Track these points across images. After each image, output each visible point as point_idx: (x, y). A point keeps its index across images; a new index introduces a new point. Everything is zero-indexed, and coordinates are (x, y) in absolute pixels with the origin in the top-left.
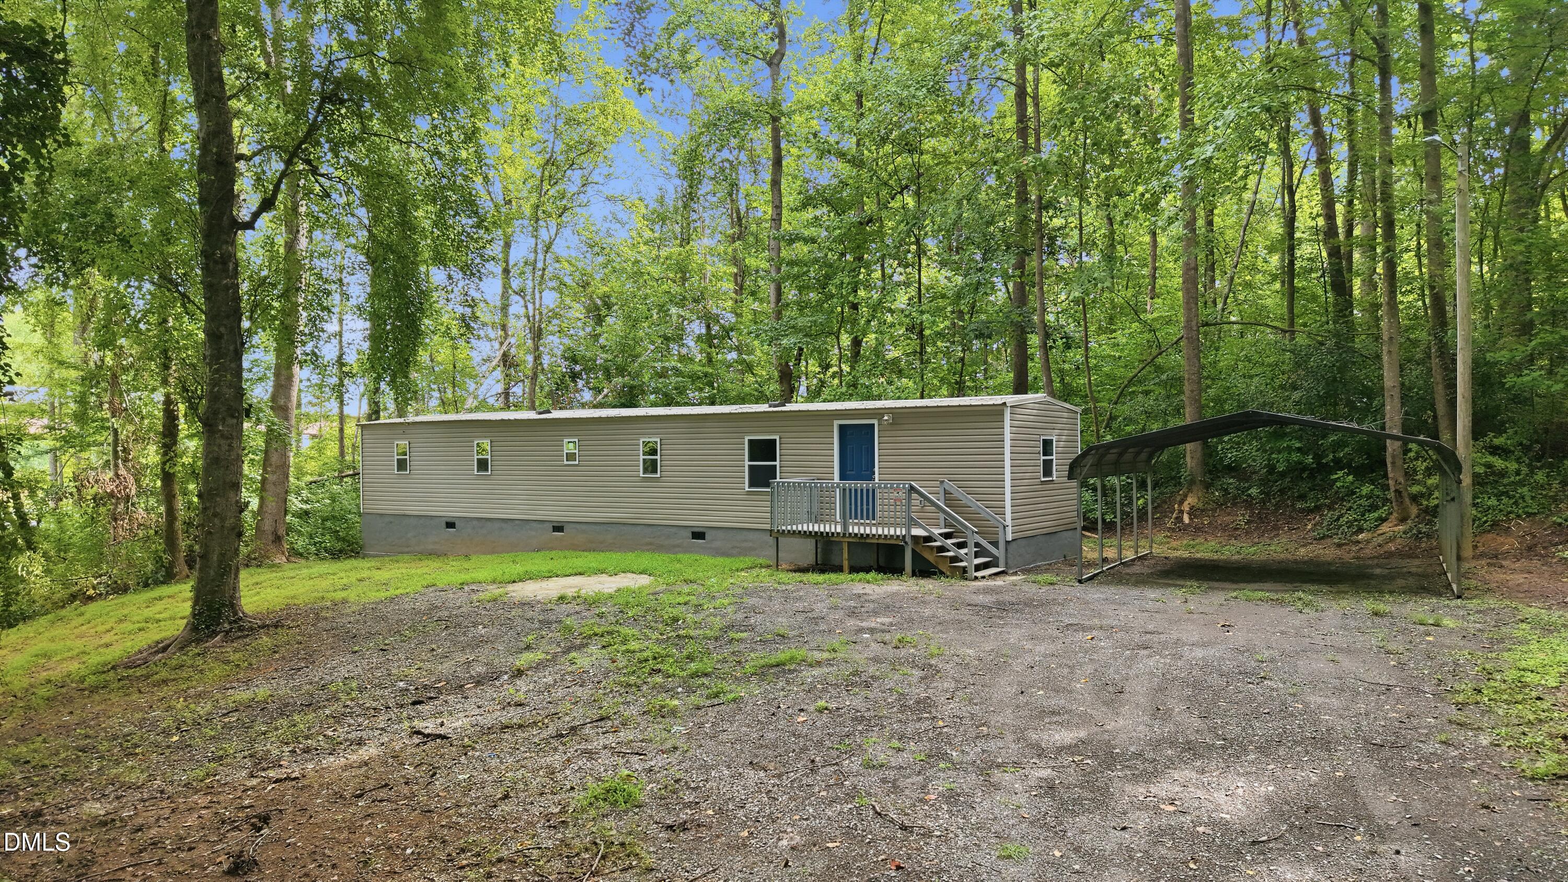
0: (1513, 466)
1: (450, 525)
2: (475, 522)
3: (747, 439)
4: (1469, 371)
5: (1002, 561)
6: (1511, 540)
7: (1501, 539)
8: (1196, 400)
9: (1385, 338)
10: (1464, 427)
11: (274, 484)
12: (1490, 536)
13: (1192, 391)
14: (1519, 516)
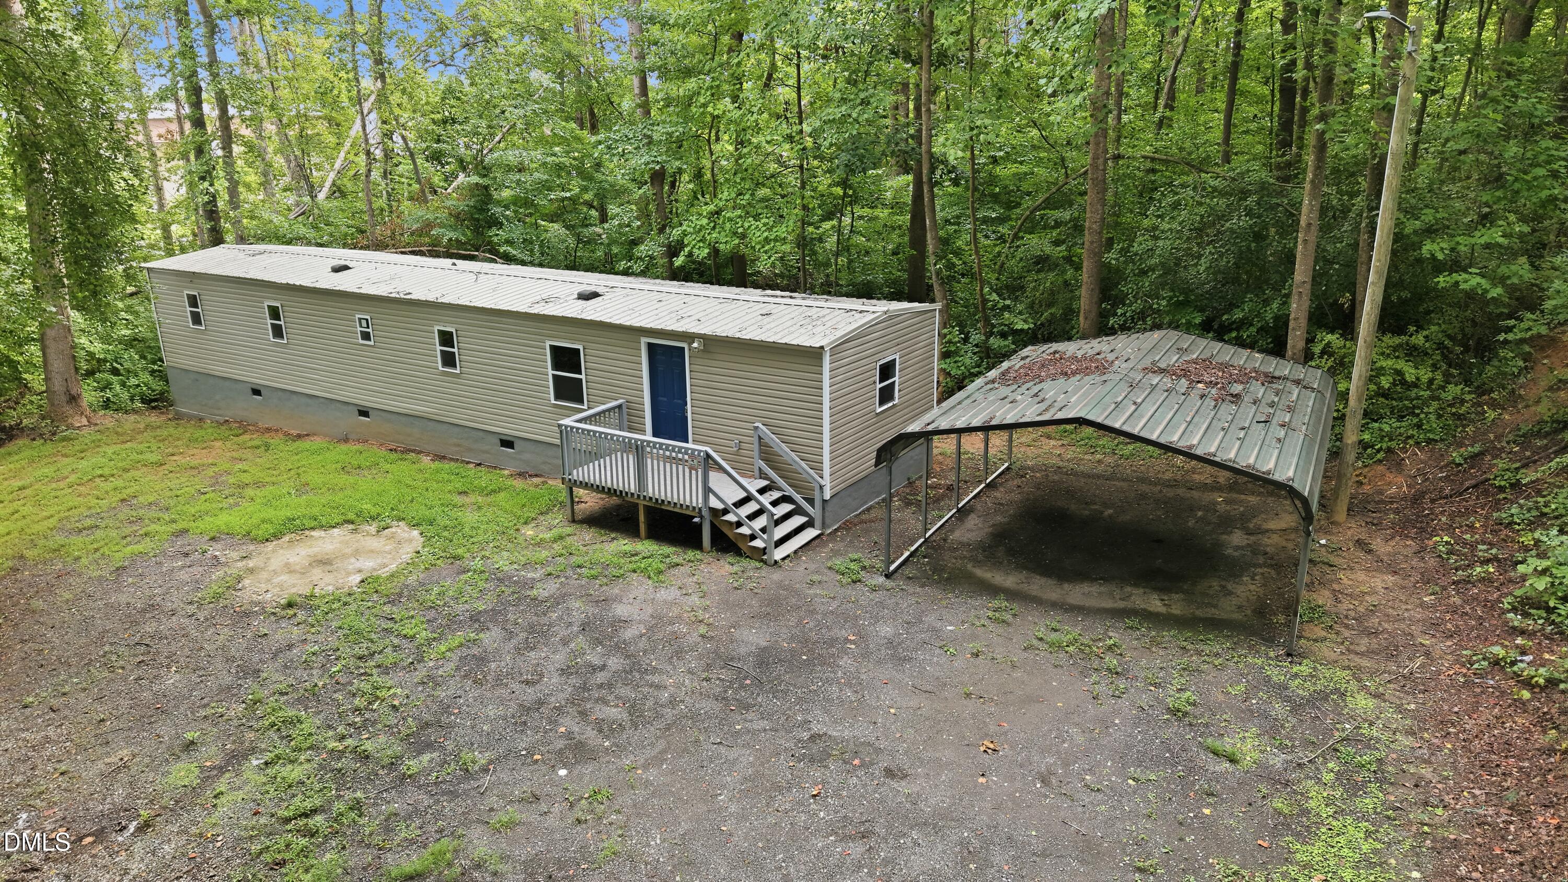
0: (1425, 375)
1: (257, 392)
2: (280, 393)
3: (548, 344)
4: (1377, 311)
5: (818, 523)
6: (1400, 479)
7: (1390, 477)
8: (1095, 254)
9: (1303, 223)
10: (1360, 376)
11: (54, 339)
12: (1380, 468)
13: (1092, 243)
14: (1418, 444)
